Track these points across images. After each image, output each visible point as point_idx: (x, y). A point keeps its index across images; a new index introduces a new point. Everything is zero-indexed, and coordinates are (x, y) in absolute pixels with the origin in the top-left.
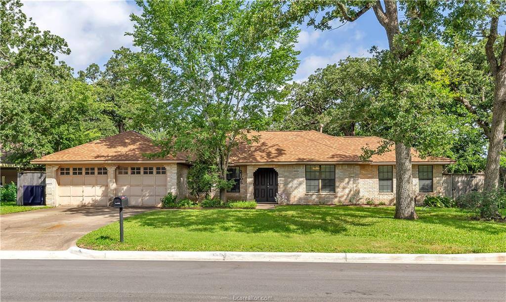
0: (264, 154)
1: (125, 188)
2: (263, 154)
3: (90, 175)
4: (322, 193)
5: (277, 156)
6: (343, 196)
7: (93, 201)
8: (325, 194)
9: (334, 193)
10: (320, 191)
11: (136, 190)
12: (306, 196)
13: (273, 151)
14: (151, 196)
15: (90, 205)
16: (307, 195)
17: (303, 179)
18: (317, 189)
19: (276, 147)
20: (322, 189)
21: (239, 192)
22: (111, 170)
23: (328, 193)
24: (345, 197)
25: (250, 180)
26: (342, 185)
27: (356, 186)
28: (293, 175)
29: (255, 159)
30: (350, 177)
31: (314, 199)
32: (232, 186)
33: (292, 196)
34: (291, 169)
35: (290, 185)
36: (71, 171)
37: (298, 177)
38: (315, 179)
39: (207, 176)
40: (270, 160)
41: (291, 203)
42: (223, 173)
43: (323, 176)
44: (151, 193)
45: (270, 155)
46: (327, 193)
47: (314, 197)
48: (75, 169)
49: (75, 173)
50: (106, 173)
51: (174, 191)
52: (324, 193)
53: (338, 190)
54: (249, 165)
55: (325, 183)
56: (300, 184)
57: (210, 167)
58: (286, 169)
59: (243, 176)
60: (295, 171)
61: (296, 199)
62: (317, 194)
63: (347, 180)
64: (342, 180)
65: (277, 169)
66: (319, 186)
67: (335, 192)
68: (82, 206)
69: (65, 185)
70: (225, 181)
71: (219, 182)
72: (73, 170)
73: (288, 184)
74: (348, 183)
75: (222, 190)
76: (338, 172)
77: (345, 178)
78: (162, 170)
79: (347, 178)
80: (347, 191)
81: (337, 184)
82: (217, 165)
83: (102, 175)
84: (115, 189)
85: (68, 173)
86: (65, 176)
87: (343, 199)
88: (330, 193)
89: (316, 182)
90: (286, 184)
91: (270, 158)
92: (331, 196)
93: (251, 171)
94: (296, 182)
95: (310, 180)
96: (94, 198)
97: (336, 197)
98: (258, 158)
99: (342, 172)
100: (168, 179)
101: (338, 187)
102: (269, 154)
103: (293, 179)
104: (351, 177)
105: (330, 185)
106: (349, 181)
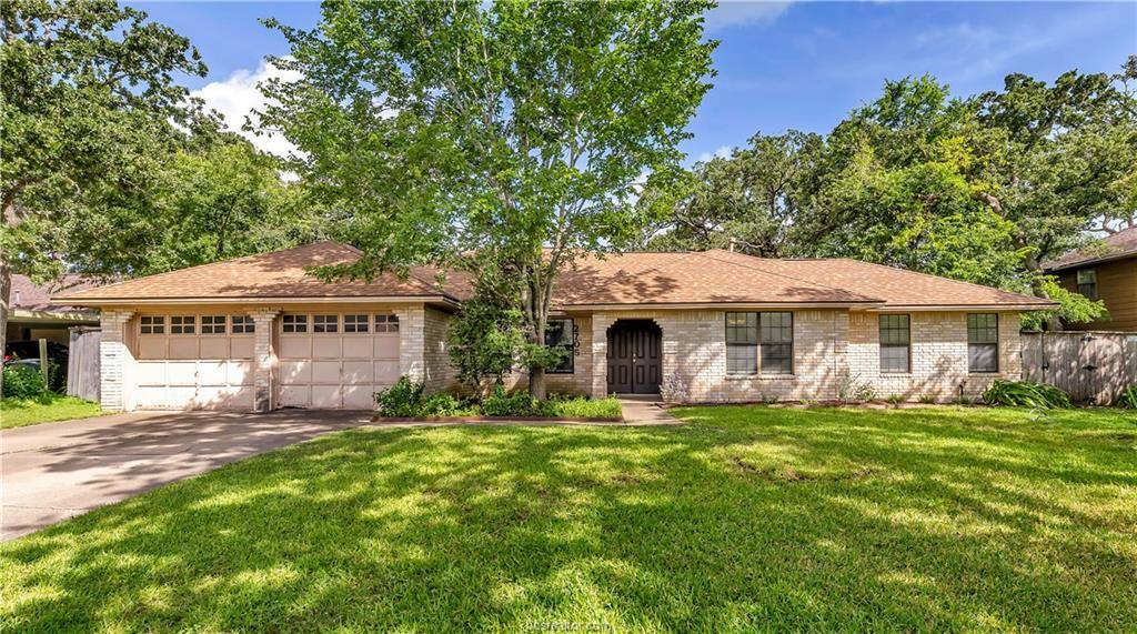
0: (630, 288)
1: (300, 365)
2: (627, 287)
3: (214, 335)
4: (763, 377)
5: (660, 292)
6: (811, 384)
7: (221, 396)
8: (771, 377)
9: (791, 376)
10: (760, 372)
11: (328, 370)
12: (728, 383)
13: (649, 281)
14: (363, 384)
15: (213, 407)
16: (730, 380)
17: (719, 345)
18: (751, 366)
19: (654, 275)
20: (762, 366)
21: (573, 373)
22: (263, 322)
23: (779, 376)
24: (817, 384)
25: (599, 346)
26: (809, 357)
27: (842, 361)
28: (697, 336)
29: (613, 298)
30: (827, 339)
31: (746, 391)
32: (559, 361)
33: (696, 383)
34: (692, 320)
35: (692, 358)
36: (168, 325)
37: (709, 340)
38: (746, 345)
39: (496, 336)
40: (646, 300)
41: (693, 398)
42: (537, 328)
43: (765, 337)
44: (364, 378)
45: (645, 290)
46: (774, 377)
47: (746, 385)
48: (176, 320)
49: (176, 330)
50: (251, 329)
51: (415, 375)
52: (767, 376)
53: (799, 369)
54: (597, 312)
55: (770, 354)
56: (714, 355)
57: (505, 312)
58: (682, 320)
59: (582, 338)
60: (701, 326)
61: (705, 390)
62: (752, 377)
63: (819, 346)
64: (809, 346)
65: (661, 322)
66: (756, 358)
67: (792, 373)
68: (194, 410)
69: (152, 358)
70: (541, 349)
71: (529, 350)
72: (173, 323)
73: (686, 355)
74: (823, 353)
75: (535, 370)
76: (801, 328)
77: (817, 341)
78: (389, 321)
79: (821, 340)
80: (821, 371)
81: (798, 356)
82: (523, 309)
83: (244, 335)
84: (275, 370)
85: (160, 330)
86: (153, 337)
87: (811, 391)
88: (782, 376)
89: (750, 350)
90: (681, 356)
91: (645, 296)
92: (784, 383)
93: (601, 325)
94: (704, 351)
95: (736, 345)
96: (223, 390)
97: (796, 385)
98: (619, 296)
99: (807, 328)
100: (404, 343)
101: (800, 362)
102: (641, 288)
103: (699, 344)
104: (831, 338)
105: (781, 356)
106: (826, 347)
